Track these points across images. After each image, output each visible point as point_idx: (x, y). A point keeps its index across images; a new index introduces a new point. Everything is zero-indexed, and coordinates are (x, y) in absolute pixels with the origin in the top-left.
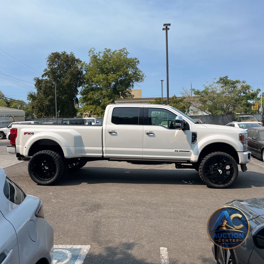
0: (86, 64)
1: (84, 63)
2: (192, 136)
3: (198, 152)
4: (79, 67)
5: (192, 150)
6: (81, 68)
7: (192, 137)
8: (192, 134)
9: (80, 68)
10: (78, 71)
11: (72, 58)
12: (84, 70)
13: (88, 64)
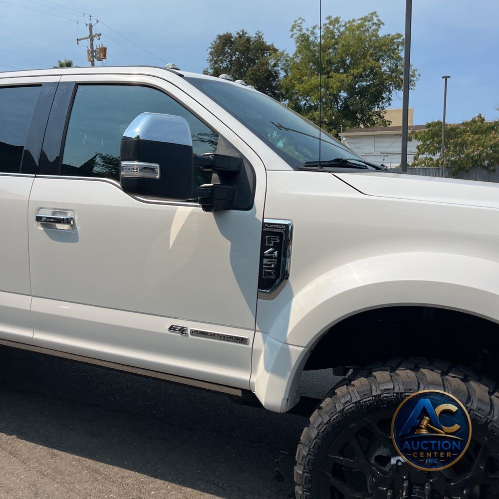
0: (286, 54)
1: (282, 53)
2: (263, 248)
3: (285, 352)
4: (272, 62)
5: (259, 335)
6: (275, 65)
7: (262, 256)
8: (264, 233)
9: (272, 64)
10: (267, 70)
11: (258, 44)
12: (282, 69)
13: (291, 56)
